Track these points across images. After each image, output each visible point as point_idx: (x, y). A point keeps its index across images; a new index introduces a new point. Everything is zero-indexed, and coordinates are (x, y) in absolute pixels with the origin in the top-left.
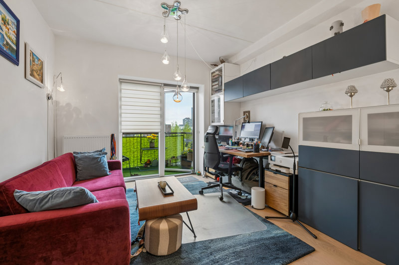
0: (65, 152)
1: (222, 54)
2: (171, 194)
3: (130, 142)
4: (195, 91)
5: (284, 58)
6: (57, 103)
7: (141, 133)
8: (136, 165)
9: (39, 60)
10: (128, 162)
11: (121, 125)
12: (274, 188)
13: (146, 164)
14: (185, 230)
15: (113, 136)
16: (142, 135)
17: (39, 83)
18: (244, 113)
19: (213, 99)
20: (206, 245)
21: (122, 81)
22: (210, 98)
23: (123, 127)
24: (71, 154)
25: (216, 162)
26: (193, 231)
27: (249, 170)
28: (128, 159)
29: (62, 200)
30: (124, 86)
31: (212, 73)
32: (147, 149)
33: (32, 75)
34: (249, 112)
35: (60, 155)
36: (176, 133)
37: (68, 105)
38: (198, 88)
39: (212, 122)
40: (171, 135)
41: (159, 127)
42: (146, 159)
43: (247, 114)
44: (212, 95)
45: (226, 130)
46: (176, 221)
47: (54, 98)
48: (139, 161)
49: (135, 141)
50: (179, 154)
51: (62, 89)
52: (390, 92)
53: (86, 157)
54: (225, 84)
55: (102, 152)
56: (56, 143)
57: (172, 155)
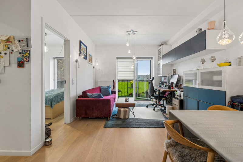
0: (98, 86)
1: (162, 41)
2: (128, 101)
3: (123, 84)
4: (151, 59)
5: (182, 44)
6: (96, 69)
7: (128, 80)
8: (125, 95)
9: (91, 56)
10: (120, 92)
11: (117, 76)
12: (175, 105)
13: (130, 95)
14: (131, 113)
15: (113, 81)
16: (128, 81)
17: (91, 63)
18: (173, 70)
19: (159, 63)
20: (136, 119)
21: (117, 58)
22: (158, 63)
23: (118, 77)
24: (100, 87)
25: (152, 93)
26: (134, 115)
27: (170, 98)
28: (121, 91)
29: (96, 96)
30: (119, 60)
31: (159, 50)
32: (130, 88)
33: (89, 61)
34: (175, 70)
35: (97, 87)
36: (143, 80)
37: (99, 69)
38: (152, 58)
39: (159, 75)
40: (142, 81)
41: (133, 77)
42: (130, 92)
43: (174, 71)
44: (158, 61)
45: (165, 79)
46: (127, 109)
47: (95, 67)
48: (127, 93)
49: (125, 83)
50: (145, 91)
51: (97, 64)
52: (214, 62)
53: (104, 88)
54: (162, 56)
55: (109, 87)
56: (96, 83)
57: (143, 91)
